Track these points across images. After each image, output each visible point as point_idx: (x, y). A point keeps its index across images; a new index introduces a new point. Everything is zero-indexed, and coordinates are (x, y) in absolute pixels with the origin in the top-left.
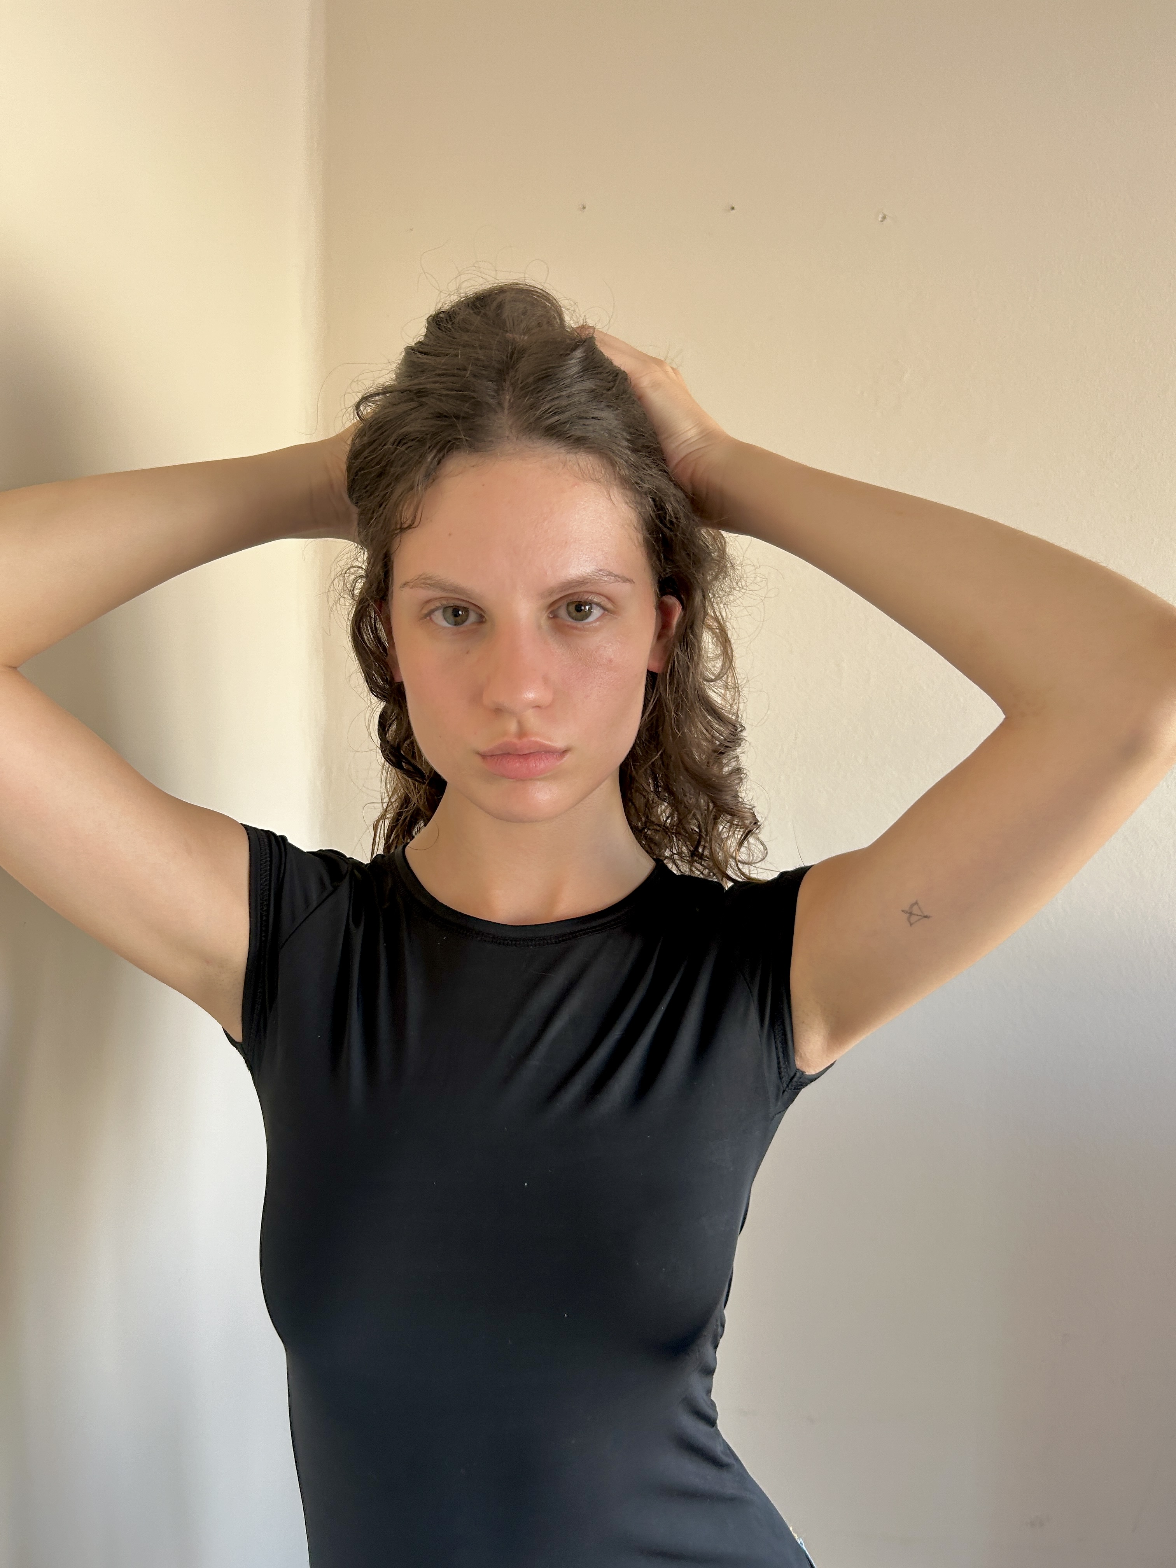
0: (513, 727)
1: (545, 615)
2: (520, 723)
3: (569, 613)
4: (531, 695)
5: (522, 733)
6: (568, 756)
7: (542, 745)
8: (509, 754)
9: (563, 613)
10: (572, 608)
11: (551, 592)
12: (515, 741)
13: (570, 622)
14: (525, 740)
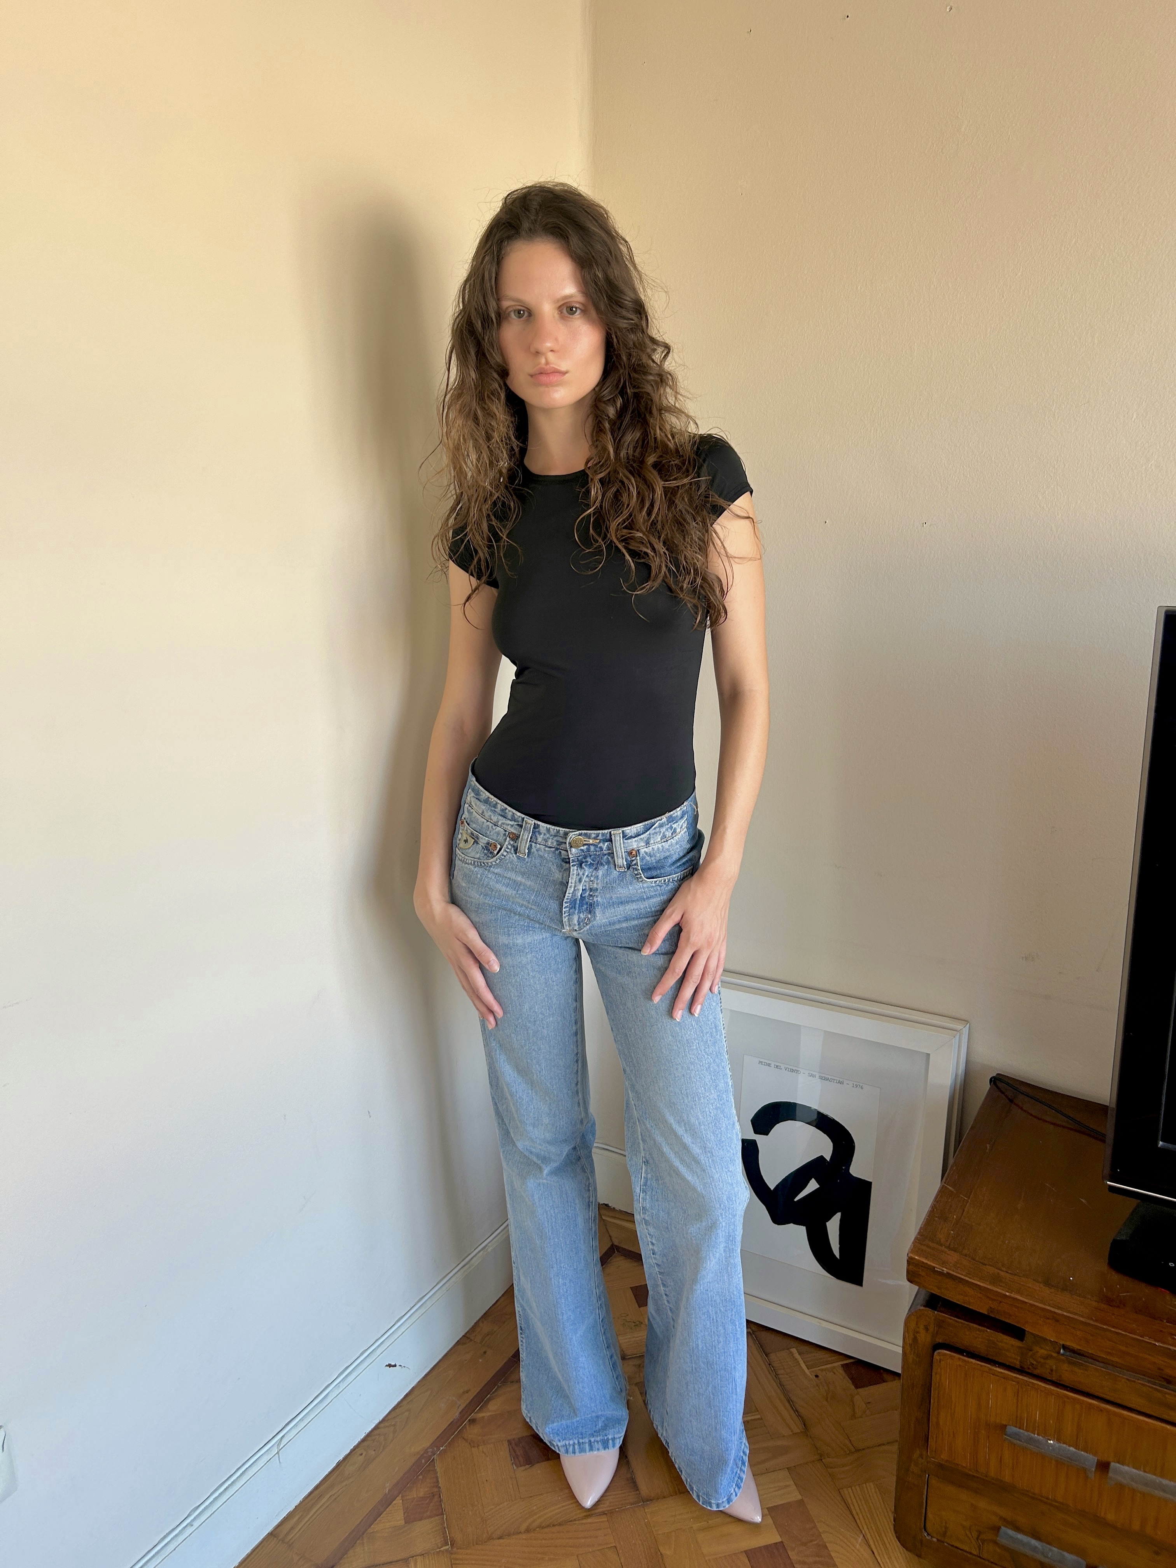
0: (543, 361)
1: (556, 312)
2: (546, 359)
3: (567, 311)
4: (548, 345)
5: (547, 363)
6: (567, 375)
7: (555, 369)
8: (542, 373)
9: (565, 311)
10: (569, 309)
11: (558, 301)
12: (544, 366)
13: (567, 315)
14: (548, 366)
